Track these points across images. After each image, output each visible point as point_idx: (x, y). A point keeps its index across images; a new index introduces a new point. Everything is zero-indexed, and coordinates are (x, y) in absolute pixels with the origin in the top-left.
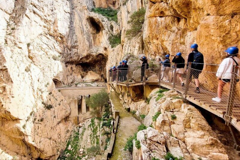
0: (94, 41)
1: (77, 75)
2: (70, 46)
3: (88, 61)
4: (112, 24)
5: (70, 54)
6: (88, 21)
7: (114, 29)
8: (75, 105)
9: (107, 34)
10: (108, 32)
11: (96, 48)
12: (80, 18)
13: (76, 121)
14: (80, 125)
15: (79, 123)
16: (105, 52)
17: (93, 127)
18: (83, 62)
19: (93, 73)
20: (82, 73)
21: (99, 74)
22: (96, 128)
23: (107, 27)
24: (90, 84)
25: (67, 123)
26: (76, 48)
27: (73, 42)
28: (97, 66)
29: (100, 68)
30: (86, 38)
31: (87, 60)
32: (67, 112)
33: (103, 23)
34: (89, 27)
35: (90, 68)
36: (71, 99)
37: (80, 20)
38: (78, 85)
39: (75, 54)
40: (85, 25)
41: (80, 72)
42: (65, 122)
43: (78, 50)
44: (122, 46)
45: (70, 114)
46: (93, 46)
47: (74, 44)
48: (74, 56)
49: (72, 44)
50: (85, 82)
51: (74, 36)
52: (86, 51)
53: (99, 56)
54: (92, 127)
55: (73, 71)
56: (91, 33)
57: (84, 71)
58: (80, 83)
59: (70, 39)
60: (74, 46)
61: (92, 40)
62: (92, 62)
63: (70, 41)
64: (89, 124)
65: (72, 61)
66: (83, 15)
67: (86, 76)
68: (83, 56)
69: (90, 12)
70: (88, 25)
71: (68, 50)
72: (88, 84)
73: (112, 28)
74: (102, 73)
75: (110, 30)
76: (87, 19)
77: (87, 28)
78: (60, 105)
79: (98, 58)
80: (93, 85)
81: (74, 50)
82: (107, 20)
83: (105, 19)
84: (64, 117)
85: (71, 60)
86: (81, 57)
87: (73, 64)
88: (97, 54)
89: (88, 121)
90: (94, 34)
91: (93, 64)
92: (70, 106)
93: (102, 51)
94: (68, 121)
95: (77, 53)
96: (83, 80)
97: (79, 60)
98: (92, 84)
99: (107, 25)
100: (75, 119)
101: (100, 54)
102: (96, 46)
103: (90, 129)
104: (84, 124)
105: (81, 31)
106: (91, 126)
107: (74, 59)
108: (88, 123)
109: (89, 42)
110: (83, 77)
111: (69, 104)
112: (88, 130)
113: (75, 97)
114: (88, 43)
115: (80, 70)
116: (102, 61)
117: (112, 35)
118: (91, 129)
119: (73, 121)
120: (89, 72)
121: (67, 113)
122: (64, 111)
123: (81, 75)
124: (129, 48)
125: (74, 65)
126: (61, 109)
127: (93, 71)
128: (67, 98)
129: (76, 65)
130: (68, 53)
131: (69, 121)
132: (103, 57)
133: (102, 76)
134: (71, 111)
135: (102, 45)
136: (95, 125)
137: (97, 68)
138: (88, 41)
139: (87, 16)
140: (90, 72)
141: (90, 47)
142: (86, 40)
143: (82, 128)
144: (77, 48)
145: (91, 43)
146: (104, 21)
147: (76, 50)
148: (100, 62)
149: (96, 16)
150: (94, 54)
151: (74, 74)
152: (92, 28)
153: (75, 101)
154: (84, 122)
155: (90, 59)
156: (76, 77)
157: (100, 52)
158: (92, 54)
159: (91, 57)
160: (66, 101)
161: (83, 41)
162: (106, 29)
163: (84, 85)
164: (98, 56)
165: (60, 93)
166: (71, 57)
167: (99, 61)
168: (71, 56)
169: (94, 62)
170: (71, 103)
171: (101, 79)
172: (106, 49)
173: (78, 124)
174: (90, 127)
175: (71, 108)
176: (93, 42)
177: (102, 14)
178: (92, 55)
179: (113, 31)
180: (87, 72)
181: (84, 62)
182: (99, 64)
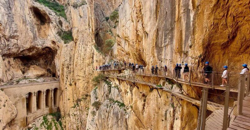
0: (39, 33)
1: (16, 70)
2: (9, 36)
3: (31, 54)
4: (61, 19)
5: (8, 45)
6: (32, 10)
7: (63, 25)
8: (23, 104)
9: (55, 28)
10: (57, 27)
11: (41, 41)
12: (22, 5)
13: (24, 123)
14: (30, 126)
15: (29, 124)
16: (53, 45)
17: (47, 124)
18: (23, 55)
19: (37, 67)
20: (22, 67)
21: (44, 68)
22: (50, 124)
23: (55, 21)
24: (35, 80)
25: (13, 127)
26: (15, 38)
27: (11, 31)
28: (42, 59)
29: (45, 62)
30: (29, 29)
31: (29, 53)
32: (13, 113)
33: (50, 16)
34: (32, 17)
35: (33, 62)
36: (18, 98)
37: (22, 8)
38: (21, 82)
39: (14, 45)
40: (28, 14)
41: (20, 67)
42: (10, 126)
43: (18, 41)
44: (76, 43)
45: (16, 116)
46: (38, 38)
47: (13, 34)
48: (13, 47)
49: (11, 33)
50: (27, 78)
51: (13, 25)
52: (28, 42)
53: (45, 49)
54: (45, 125)
55: (11, 65)
56: (35, 24)
57: (25, 65)
58: (22, 79)
59: (8, 28)
60: (13, 36)
61: (37, 31)
62: (36, 55)
63: (8, 30)
64: (41, 122)
65: (10, 53)
66: (26, 3)
67: (28, 71)
68: (24, 49)
69: (34, 2)
70: (31, 15)
71: (6, 41)
72: (32, 80)
73: (61, 23)
74: (48, 67)
75: (59, 25)
76: (31, 8)
77: (30, 18)
78: (4, 106)
79: (44, 51)
80: (39, 80)
81: (14, 41)
82: (55, 15)
83: (52, 12)
84: (9, 120)
85: (8, 52)
86: (21, 50)
87: (10, 58)
88: (44, 47)
89: (40, 119)
90: (38, 25)
91: (37, 57)
92: (16, 107)
93: (49, 44)
94: (13, 125)
95: (17, 44)
96: (25, 76)
97: (19, 52)
98: (37, 80)
99: (56, 19)
100: (22, 120)
101: (47, 47)
102: (41, 38)
103: (43, 127)
104: (34, 124)
105: (23, 20)
106: (45, 123)
107: (13, 51)
108: (39, 121)
109: (33, 34)
110: (24, 73)
111: (15, 104)
112: (42, 128)
113: (22, 95)
114: (31, 35)
115: (19, 64)
116: (47, 55)
117: (61, 30)
118: (45, 127)
119: (19, 124)
120: (31, 67)
121: (14, 115)
122: (9, 113)
123: (21, 70)
124: (83, 45)
125: (12, 59)
126: (7, 111)
127: (37, 65)
128: (12, 97)
129: (14, 58)
130: (6, 44)
131: (15, 125)
132: (50, 50)
133: (48, 70)
134: (17, 113)
135: (49, 38)
136: (49, 122)
137: (42, 61)
138: (32, 32)
139: (30, 5)
140: (33, 66)
141: (34, 39)
142: (29, 30)
143: (32, 129)
144: (17, 38)
145: (36, 34)
146: (51, 15)
147: (16, 41)
148: (46, 55)
149: (43, 8)
150: (40, 47)
151: (12, 69)
152: (35, 18)
153: (23, 99)
154: (34, 121)
155: (34, 52)
156: (15, 73)
157: (47, 45)
158: (37, 46)
159: (35, 49)
160: (11, 102)
161: (25, 32)
162: (54, 23)
163: (27, 81)
164: (43, 49)
165: (3, 92)
166: (9, 49)
167: (44, 55)
168: (9, 47)
169: (37, 55)
170: (17, 103)
171: (48, 74)
172: (54, 42)
173: (26, 126)
174: (42, 125)
175: (18, 108)
176: (37, 34)
177: (49, 7)
178: (36, 48)
179: (62, 26)
180: (29, 67)
181: (25, 55)
182: (44, 58)
